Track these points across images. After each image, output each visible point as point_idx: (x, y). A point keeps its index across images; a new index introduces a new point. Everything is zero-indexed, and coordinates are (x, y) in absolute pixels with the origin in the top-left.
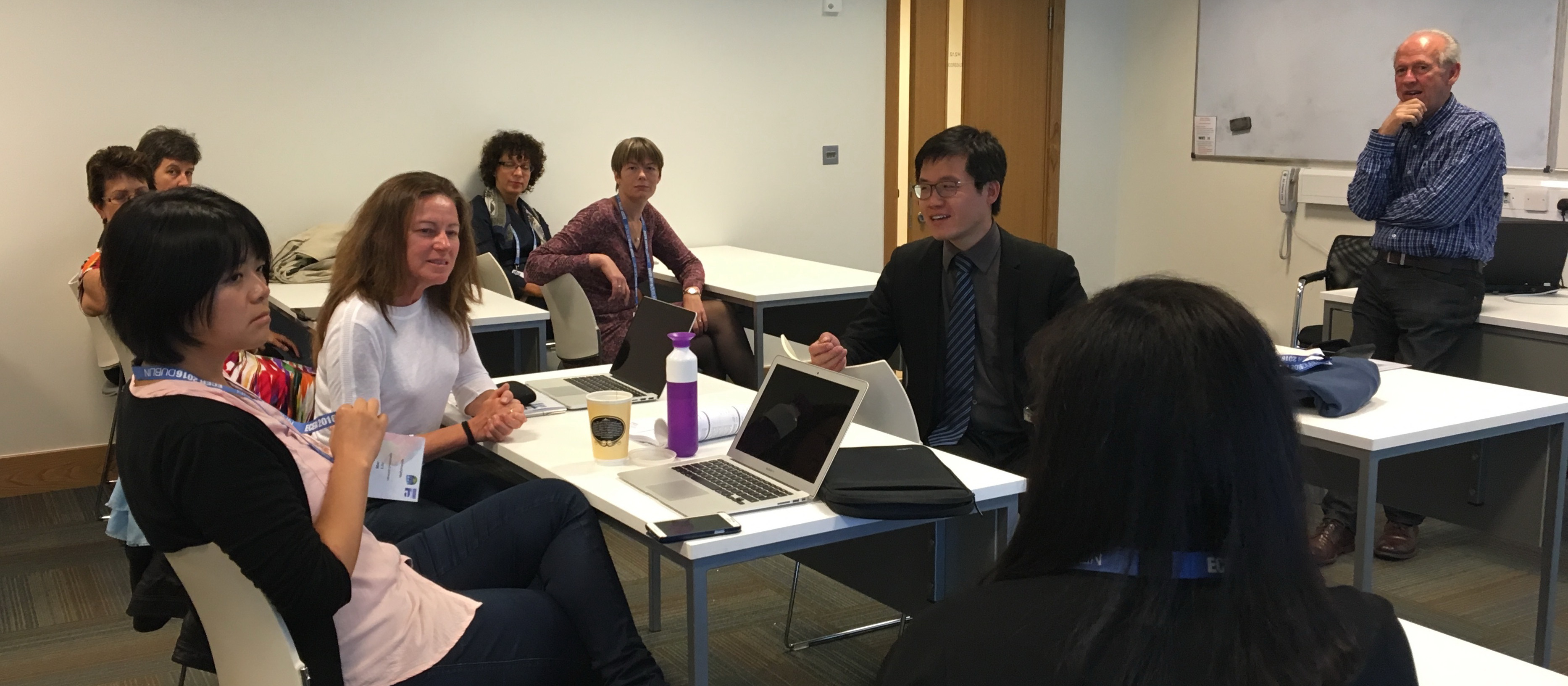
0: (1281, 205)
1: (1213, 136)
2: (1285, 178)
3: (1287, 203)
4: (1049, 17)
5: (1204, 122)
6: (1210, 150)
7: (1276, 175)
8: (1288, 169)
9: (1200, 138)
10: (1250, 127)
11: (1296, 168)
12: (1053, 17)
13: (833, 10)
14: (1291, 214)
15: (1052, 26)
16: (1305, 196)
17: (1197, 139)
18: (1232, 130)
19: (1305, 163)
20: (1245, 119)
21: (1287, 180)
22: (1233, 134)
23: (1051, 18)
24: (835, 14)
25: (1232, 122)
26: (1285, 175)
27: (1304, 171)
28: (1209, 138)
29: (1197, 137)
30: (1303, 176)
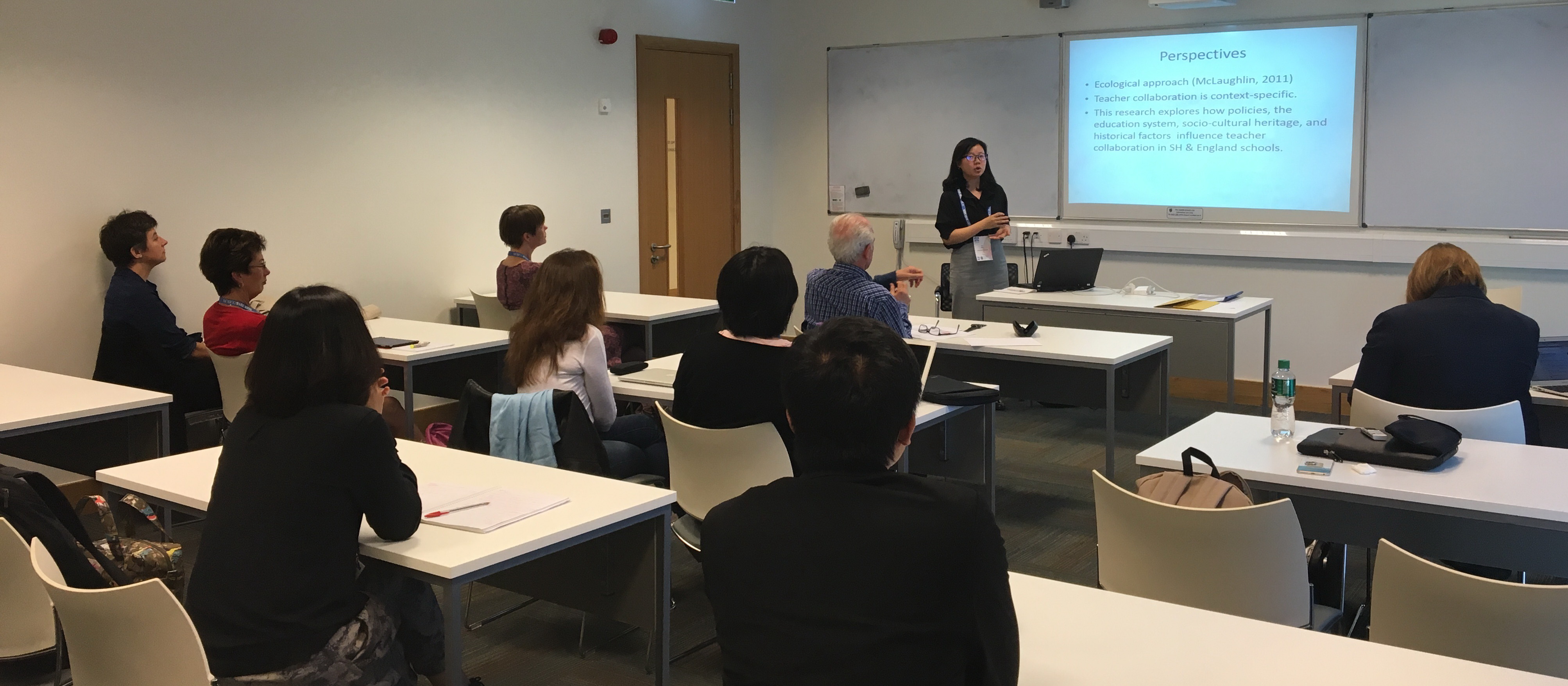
0: (894, 244)
1: (843, 199)
2: (897, 226)
3: (899, 243)
4: (730, 116)
5: (836, 189)
6: (841, 208)
7: (891, 225)
8: (898, 220)
9: (834, 200)
10: (869, 193)
11: (902, 219)
12: (733, 116)
13: (606, 111)
14: (900, 250)
15: (733, 122)
16: (909, 238)
17: (831, 200)
18: (857, 194)
19: (907, 216)
20: (866, 187)
21: (898, 227)
22: (857, 197)
23: (732, 117)
24: (606, 113)
25: (856, 189)
26: (896, 224)
27: (908, 222)
28: (840, 200)
29: (831, 198)
30: (908, 224)
